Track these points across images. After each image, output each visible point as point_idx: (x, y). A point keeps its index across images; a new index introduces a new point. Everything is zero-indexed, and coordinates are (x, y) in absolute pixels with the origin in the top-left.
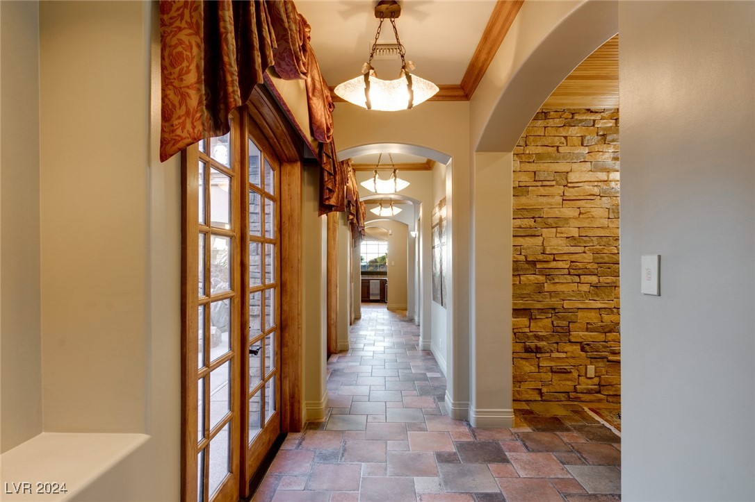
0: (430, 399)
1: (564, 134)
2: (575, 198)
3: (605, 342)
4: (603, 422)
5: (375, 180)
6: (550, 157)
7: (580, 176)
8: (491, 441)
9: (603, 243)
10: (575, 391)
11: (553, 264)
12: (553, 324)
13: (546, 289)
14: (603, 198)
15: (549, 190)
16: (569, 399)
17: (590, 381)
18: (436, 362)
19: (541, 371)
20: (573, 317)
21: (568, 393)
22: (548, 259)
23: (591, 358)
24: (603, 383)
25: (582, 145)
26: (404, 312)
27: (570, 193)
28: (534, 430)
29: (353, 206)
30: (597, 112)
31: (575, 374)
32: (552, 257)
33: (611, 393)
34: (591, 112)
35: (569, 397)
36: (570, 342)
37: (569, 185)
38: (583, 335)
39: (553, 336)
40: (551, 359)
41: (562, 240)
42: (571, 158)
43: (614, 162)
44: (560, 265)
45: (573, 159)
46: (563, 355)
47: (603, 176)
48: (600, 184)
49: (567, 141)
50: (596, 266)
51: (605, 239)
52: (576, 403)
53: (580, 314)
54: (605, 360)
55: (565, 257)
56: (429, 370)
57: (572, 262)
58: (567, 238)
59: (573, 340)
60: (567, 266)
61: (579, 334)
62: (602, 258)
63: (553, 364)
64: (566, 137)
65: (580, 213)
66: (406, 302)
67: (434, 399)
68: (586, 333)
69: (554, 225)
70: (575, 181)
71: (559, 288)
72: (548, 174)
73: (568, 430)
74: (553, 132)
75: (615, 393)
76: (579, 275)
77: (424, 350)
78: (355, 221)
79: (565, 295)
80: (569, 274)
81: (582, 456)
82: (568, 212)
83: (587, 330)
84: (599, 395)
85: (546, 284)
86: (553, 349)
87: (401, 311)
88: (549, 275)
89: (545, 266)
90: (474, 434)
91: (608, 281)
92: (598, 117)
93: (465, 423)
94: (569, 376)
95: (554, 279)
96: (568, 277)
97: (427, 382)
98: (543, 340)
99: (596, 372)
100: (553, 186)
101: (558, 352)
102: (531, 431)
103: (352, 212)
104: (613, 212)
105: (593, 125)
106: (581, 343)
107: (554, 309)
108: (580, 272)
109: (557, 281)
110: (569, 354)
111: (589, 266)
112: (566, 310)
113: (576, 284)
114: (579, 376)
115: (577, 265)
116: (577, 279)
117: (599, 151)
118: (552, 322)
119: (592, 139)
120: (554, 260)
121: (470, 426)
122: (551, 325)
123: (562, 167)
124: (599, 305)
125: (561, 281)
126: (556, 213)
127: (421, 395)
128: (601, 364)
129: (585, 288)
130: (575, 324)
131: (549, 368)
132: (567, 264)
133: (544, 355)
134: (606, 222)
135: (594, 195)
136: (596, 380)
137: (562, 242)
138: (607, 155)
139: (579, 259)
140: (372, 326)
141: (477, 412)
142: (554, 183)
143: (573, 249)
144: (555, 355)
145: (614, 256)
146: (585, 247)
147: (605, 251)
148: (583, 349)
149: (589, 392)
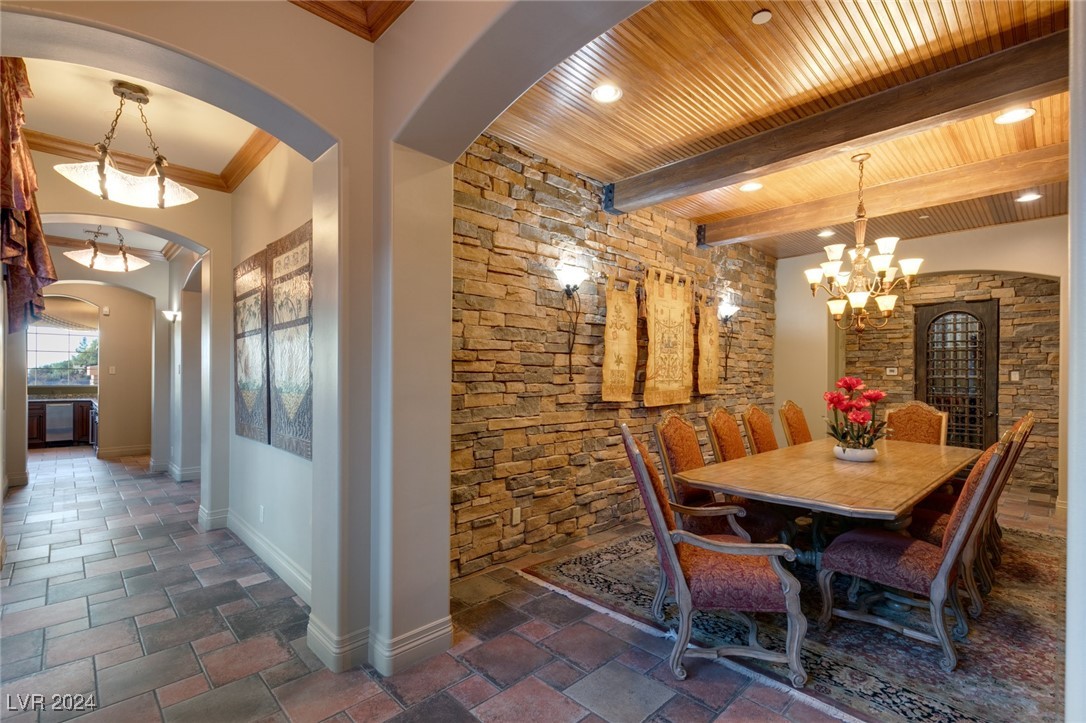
0: (268, 639)
1: (490, 173)
2: (502, 270)
3: (531, 472)
4: (552, 587)
5: (101, 168)
6: (473, 202)
7: (508, 240)
8: (433, 695)
9: (530, 338)
10: (500, 549)
11: (476, 366)
12: (474, 455)
13: (466, 404)
14: (532, 277)
15: (471, 252)
16: (494, 563)
17: (515, 530)
18: (249, 550)
19: (459, 530)
20: (498, 443)
21: (491, 554)
22: (470, 358)
23: (517, 497)
24: (529, 529)
25: (510, 196)
26: (142, 460)
27: (497, 262)
28: (483, 639)
29: (19, 225)
30: (526, 155)
31: (499, 524)
32: (475, 354)
33: (537, 540)
34: (520, 152)
35: (492, 560)
36: (495, 479)
37: (497, 250)
38: (510, 467)
39: (475, 474)
40: (473, 509)
41: (486, 330)
42: (497, 210)
43: (541, 230)
44: (484, 366)
45: (499, 213)
46: (486, 500)
47: (530, 245)
48: (529, 256)
49: (493, 184)
50: (523, 369)
51: (532, 332)
52: (502, 566)
53: (505, 437)
54: (531, 496)
55: (490, 356)
56: (238, 570)
57: (498, 363)
58: (493, 327)
59: (498, 476)
60: (492, 369)
61: (505, 467)
62: (530, 358)
63: (474, 516)
64: (491, 178)
65: (508, 293)
66: (148, 440)
67: (278, 637)
68: (513, 463)
69: (477, 307)
70: (502, 245)
71: (483, 401)
72: (470, 227)
73: (524, 619)
74: (477, 165)
75: (541, 538)
76: (504, 382)
77: (213, 530)
78: (25, 263)
79: (490, 412)
80: (494, 381)
81: (570, 661)
82: (494, 289)
83: (513, 459)
84: (524, 546)
85: (466, 396)
86: (474, 494)
87: (132, 458)
88: (470, 382)
89: (466, 368)
90: (395, 694)
91: (536, 389)
92: (527, 162)
93: (366, 673)
94: (492, 529)
95: (476, 388)
96: (493, 384)
97: (245, 600)
98: (463, 483)
99: (522, 516)
100: (476, 246)
101: (480, 497)
102: (481, 642)
103: (18, 239)
104: (541, 298)
105: (522, 173)
106: (506, 478)
107: (476, 433)
108: (507, 377)
109: (480, 390)
110: (494, 497)
111: (516, 369)
112: (491, 433)
113: (501, 395)
114: (504, 525)
115: (504, 368)
116: (502, 387)
117: (526, 211)
118: (474, 452)
119: (521, 191)
120: (478, 360)
121: (380, 676)
122: (473, 459)
123: (488, 221)
124: (527, 423)
125: (485, 391)
126: (479, 288)
127: (243, 636)
128: (527, 504)
129: (511, 400)
130: (501, 453)
131: (469, 524)
132: (492, 366)
133: (463, 505)
134: (534, 309)
135: (521, 270)
136: (521, 527)
137: (486, 333)
138: (535, 219)
139: (506, 360)
140: (65, 498)
141: (394, 644)
142: (478, 243)
143: (500, 345)
144: (478, 502)
145: (540, 356)
146: (512, 341)
147: (533, 349)
148: (509, 488)
149: (515, 545)
